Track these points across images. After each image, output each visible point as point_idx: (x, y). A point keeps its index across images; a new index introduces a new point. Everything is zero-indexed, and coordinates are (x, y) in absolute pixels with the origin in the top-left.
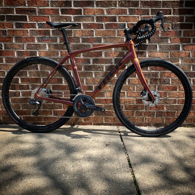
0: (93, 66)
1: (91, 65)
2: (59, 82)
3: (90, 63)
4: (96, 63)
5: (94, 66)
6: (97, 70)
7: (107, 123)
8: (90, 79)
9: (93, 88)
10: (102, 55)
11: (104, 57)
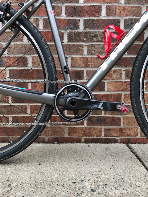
0: (83, 33)
1: (81, 31)
2: (20, 64)
3: (78, 27)
4: (90, 28)
5: (86, 33)
6: (92, 40)
7: (109, 139)
8: (78, 59)
9: (83, 74)
10: (101, 13)
11: (104, 16)
